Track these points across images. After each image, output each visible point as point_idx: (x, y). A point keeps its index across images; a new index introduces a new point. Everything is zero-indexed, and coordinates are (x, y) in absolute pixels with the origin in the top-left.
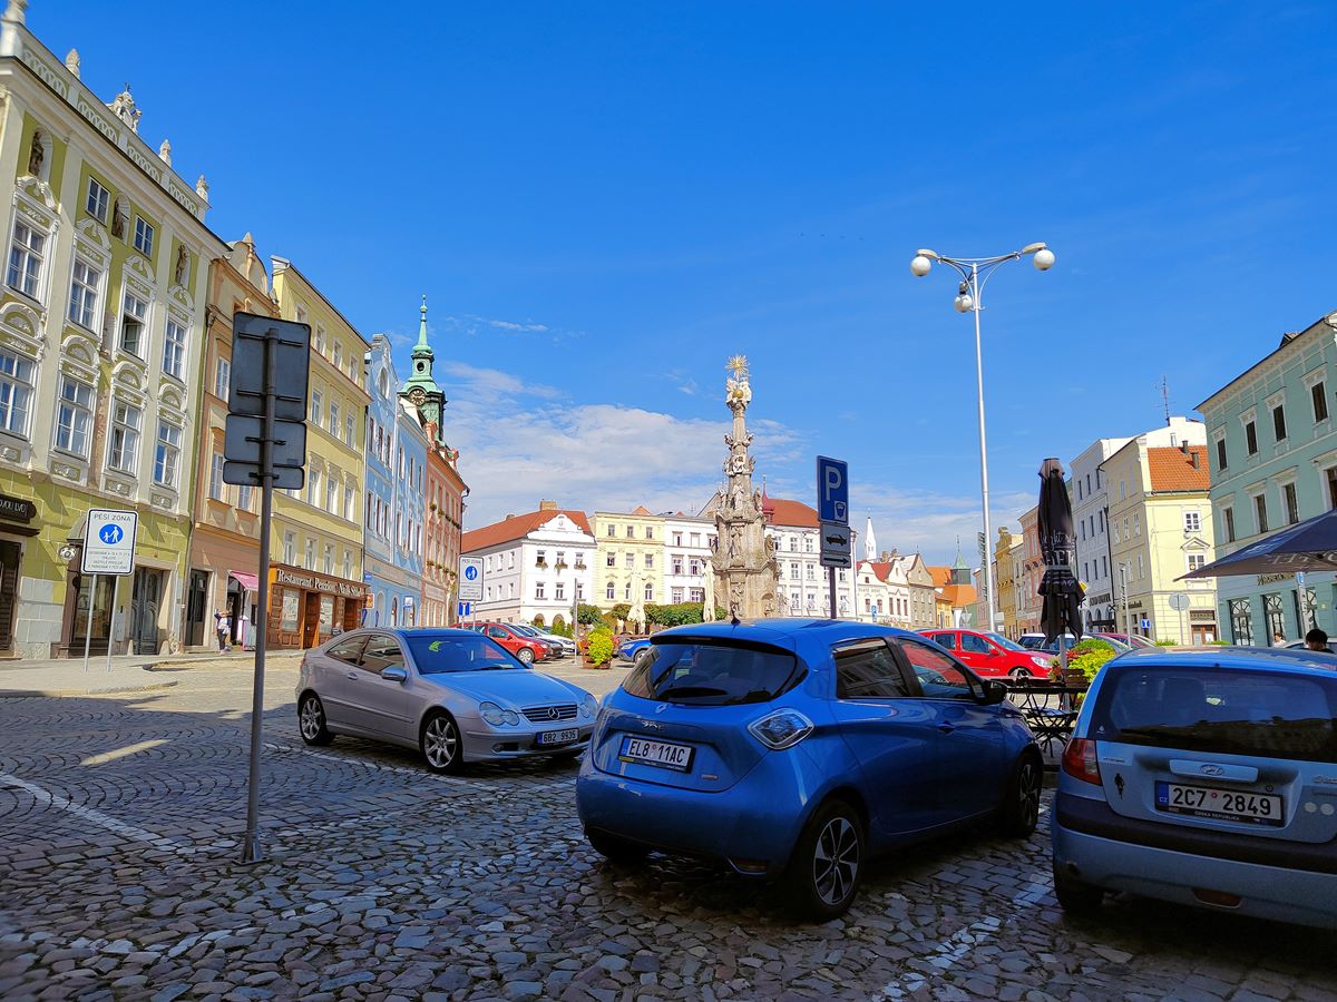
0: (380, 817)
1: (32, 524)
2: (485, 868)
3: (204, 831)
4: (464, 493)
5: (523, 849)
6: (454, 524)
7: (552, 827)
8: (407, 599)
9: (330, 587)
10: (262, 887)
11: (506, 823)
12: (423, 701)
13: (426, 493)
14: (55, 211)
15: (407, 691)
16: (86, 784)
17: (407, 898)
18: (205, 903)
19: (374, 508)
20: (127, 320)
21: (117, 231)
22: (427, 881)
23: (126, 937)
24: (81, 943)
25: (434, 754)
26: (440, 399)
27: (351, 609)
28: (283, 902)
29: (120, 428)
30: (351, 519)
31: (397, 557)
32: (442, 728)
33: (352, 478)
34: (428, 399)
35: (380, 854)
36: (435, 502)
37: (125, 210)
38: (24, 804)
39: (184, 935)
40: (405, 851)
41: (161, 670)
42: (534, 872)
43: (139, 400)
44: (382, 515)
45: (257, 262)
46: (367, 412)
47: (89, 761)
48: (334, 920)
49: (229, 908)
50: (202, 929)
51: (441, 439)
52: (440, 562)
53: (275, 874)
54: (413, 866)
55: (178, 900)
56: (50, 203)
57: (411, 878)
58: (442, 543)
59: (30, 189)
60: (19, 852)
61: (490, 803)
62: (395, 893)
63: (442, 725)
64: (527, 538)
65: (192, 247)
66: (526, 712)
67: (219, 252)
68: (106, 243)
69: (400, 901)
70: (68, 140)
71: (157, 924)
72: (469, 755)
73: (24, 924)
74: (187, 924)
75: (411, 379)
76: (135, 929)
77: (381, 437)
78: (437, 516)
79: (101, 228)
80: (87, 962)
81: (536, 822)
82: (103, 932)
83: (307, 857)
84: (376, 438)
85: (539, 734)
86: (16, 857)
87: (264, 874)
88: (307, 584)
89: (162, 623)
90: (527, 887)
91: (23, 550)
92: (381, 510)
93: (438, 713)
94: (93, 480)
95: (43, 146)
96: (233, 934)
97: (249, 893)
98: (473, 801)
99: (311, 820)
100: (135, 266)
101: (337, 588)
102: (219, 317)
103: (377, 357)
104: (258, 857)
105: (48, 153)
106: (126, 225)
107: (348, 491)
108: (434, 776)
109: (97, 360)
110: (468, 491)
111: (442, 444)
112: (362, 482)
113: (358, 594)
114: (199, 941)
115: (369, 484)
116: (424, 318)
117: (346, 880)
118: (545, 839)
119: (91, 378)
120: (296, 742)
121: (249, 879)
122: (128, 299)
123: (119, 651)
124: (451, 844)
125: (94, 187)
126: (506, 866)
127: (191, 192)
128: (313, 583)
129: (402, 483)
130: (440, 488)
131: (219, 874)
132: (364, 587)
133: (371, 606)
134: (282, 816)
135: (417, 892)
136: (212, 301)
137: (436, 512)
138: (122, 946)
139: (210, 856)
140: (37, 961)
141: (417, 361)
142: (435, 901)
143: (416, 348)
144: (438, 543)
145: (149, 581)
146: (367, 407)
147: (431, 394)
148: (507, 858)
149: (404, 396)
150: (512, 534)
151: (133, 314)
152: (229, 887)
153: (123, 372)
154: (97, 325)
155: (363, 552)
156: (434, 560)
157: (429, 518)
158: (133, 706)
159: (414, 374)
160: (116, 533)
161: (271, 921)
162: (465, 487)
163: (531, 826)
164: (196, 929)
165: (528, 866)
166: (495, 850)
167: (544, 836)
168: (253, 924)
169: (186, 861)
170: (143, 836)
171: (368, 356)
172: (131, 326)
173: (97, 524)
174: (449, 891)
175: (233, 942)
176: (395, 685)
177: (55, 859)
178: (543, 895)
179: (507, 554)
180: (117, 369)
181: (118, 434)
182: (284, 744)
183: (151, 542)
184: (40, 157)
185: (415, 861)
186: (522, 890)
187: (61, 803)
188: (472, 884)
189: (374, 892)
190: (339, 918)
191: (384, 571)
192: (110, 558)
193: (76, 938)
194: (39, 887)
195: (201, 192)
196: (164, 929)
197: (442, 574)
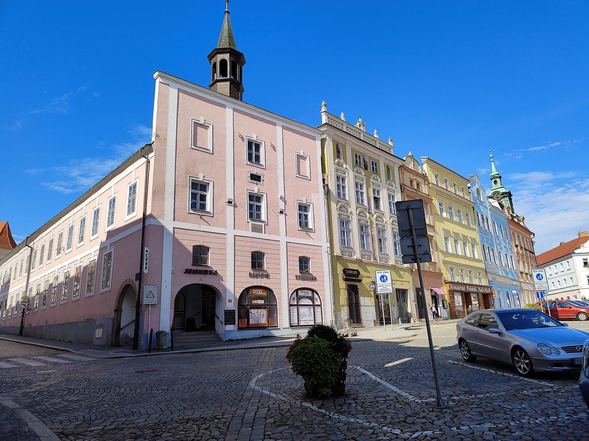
0: (494, 394)
1: (360, 278)
2: (541, 421)
3: (424, 394)
4: (532, 236)
5: (563, 415)
6: (530, 252)
7: (580, 406)
8: (513, 291)
9: (474, 289)
10: (444, 417)
11: (556, 402)
12: (509, 343)
13: (512, 240)
14: (346, 168)
15: (502, 338)
16: (386, 373)
17: (502, 429)
18: (424, 420)
19: (487, 251)
20: (375, 198)
21: (366, 168)
22: (512, 423)
23: (399, 429)
24: (385, 428)
25: (520, 367)
26: (509, 195)
27: (486, 299)
28: (451, 424)
29: (380, 238)
30: (477, 258)
31: (503, 272)
32: (521, 355)
33: (473, 240)
34: (502, 196)
35: (492, 410)
36: (517, 243)
37: (367, 160)
38: (368, 379)
39: (417, 431)
40: (504, 410)
41: (411, 329)
42: (567, 426)
43: (384, 226)
44: (491, 253)
45: (415, 162)
46: (474, 209)
47: (387, 365)
48: (471, 434)
49: (432, 423)
50: (423, 430)
51: (513, 213)
52: (527, 271)
53: (449, 413)
54: (506, 416)
55: (415, 418)
56: (344, 166)
57: (505, 421)
58: (525, 262)
59: (338, 164)
60: (367, 396)
61: (549, 392)
62: (497, 426)
63: (521, 354)
64: (574, 253)
65: (391, 164)
66: (563, 348)
67: (400, 163)
68: (363, 173)
69: (499, 430)
70: (346, 143)
71: (408, 426)
72: (537, 368)
73: (370, 420)
74: (418, 427)
75: (492, 189)
76: (402, 426)
77: (483, 219)
78: (520, 250)
79: (361, 169)
80: (388, 435)
81: (572, 403)
82: (392, 426)
83: (462, 408)
84: (481, 220)
85: (573, 360)
86: (367, 398)
87: (445, 412)
88: (463, 289)
89: (409, 311)
90: (561, 432)
91: (359, 287)
92: (490, 251)
93: (517, 348)
94: (375, 259)
95: (339, 148)
96: (433, 433)
97: (440, 419)
98: (540, 390)
99: (465, 393)
100: (374, 178)
101: (477, 289)
102: (406, 187)
103: (473, 184)
104: (443, 406)
105: (341, 150)
106: (368, 165)
107: (473, 246)
108: (521, 378)
109: (368, 215)
110: (534, 235)
111: (514, 215)
112: (478, 240)
113: (487, 291)
114: (422, 434)
115: (482, 240)
116: (492, 160)
117: (477, 419)
118: (575, 411)
119: (367, 222)
120: (461, 360)
121: (440, 414)
122: (374, 191)
123: (396, 323)
124: (525, 409)
125: (356, 155)
126: (552, 422)
127: (387, 145)
128: (466, 288)
129: (498, 237)
130: (518, 236)
131: (429, 411)
132: (491, 288)
133: (496, 296)
134: (454, 391)
135: (507, 427)
136: (402, 182)
137: (519, 248)
138: (398, 431)
139: (427, 403)
140: (373, 432)
141: (493, 181)
142: (515, 432)
143: (491, 174)
144: (524, 262)
145: (401, 294)
146: (473, 207)
147: (503, 194)
148: (553, 418)
149: (490, 197)
150: (565, 252)
151: (376, 196)
152: (433, 415)
153: (377, 217)
154: (366, 203)
155: (486, 271)
156: (523, 271)
157: (516, 251)
158: (401, 344)
159: (493, 186)
160: (385, 278)
161: (447, 430)
162: (532, 233)
163: (568, 405)
164: (421, 429)
165: (564, 423)
166: (548, 414)
167: (575, 410)
168: (440, 430)
169: (418, 405)
170: (404, 394)
171: (469, 185)
172: (377, 200)
173: (378, 276)
174: (522, 429)
175: (433, 436)
176: (496, 336)
177: (378, 399)
178: (569, 437)
179: (565, 262)
180: (375, 217)
181: (380, 240)
182: (456, 361)
183: (399, 279)
184: (339, 152)
185: (508, 414)
186: (559, 433)
187: (379, 380)
188: (533, 427)
189: (488, 425)
190: (473, 433)
191: (498, 279)
192: (385, 288)
193: (384, 426)
194: (373, 408)
195: (390, 143)
196: (410, 428)
197: (529, 277)
